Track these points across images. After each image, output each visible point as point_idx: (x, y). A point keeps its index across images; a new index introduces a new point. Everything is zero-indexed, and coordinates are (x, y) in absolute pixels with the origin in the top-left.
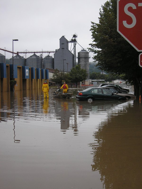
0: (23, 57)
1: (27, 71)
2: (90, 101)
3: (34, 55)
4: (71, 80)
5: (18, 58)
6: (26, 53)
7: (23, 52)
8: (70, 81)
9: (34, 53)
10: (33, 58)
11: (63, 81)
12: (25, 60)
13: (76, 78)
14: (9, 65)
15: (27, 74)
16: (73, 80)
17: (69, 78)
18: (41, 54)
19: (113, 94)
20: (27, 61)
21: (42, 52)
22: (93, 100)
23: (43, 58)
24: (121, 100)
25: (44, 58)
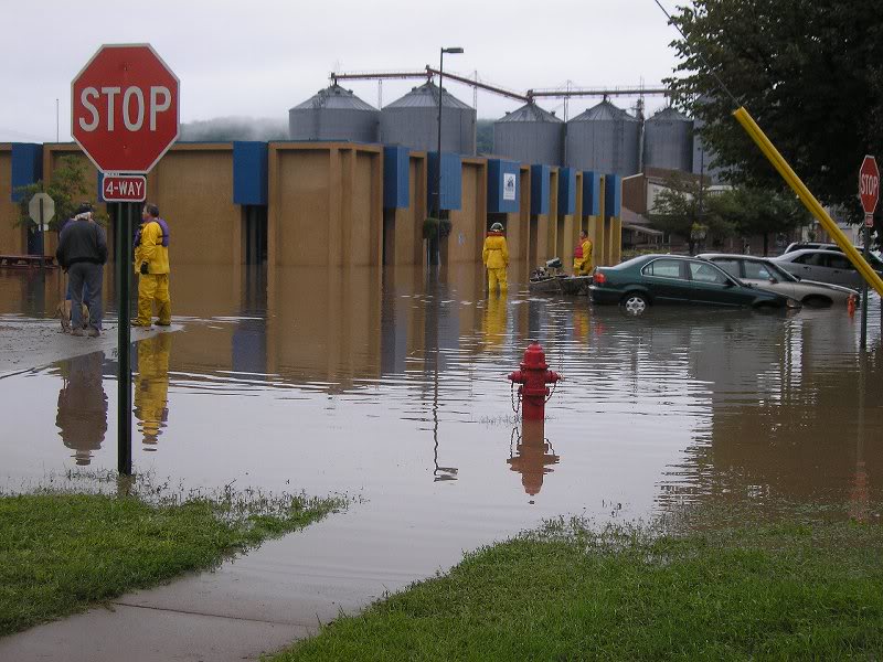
0: (553, 113)
1: (509, 178)
2: (633, 306)
3: (605, 104)
4: (735, 225)
5: (531, 118)
6: (568, 95)
7: (554, 91)
8: (732, 225)
9: (606, 94)
10: (597, 118)
11: (696, 225)
12: (563, 128)
13: (764, 216)
14: (423, 155)
15: (509, 194)
16: (746, 224)
17: (731, 213)
18: (640, 102)
19: (729, 283)
20: (571, 132)
21: (642, 92)
22: (649, 302)
23: (646, 117)
24: (763, 308)
25: (650, 120)
